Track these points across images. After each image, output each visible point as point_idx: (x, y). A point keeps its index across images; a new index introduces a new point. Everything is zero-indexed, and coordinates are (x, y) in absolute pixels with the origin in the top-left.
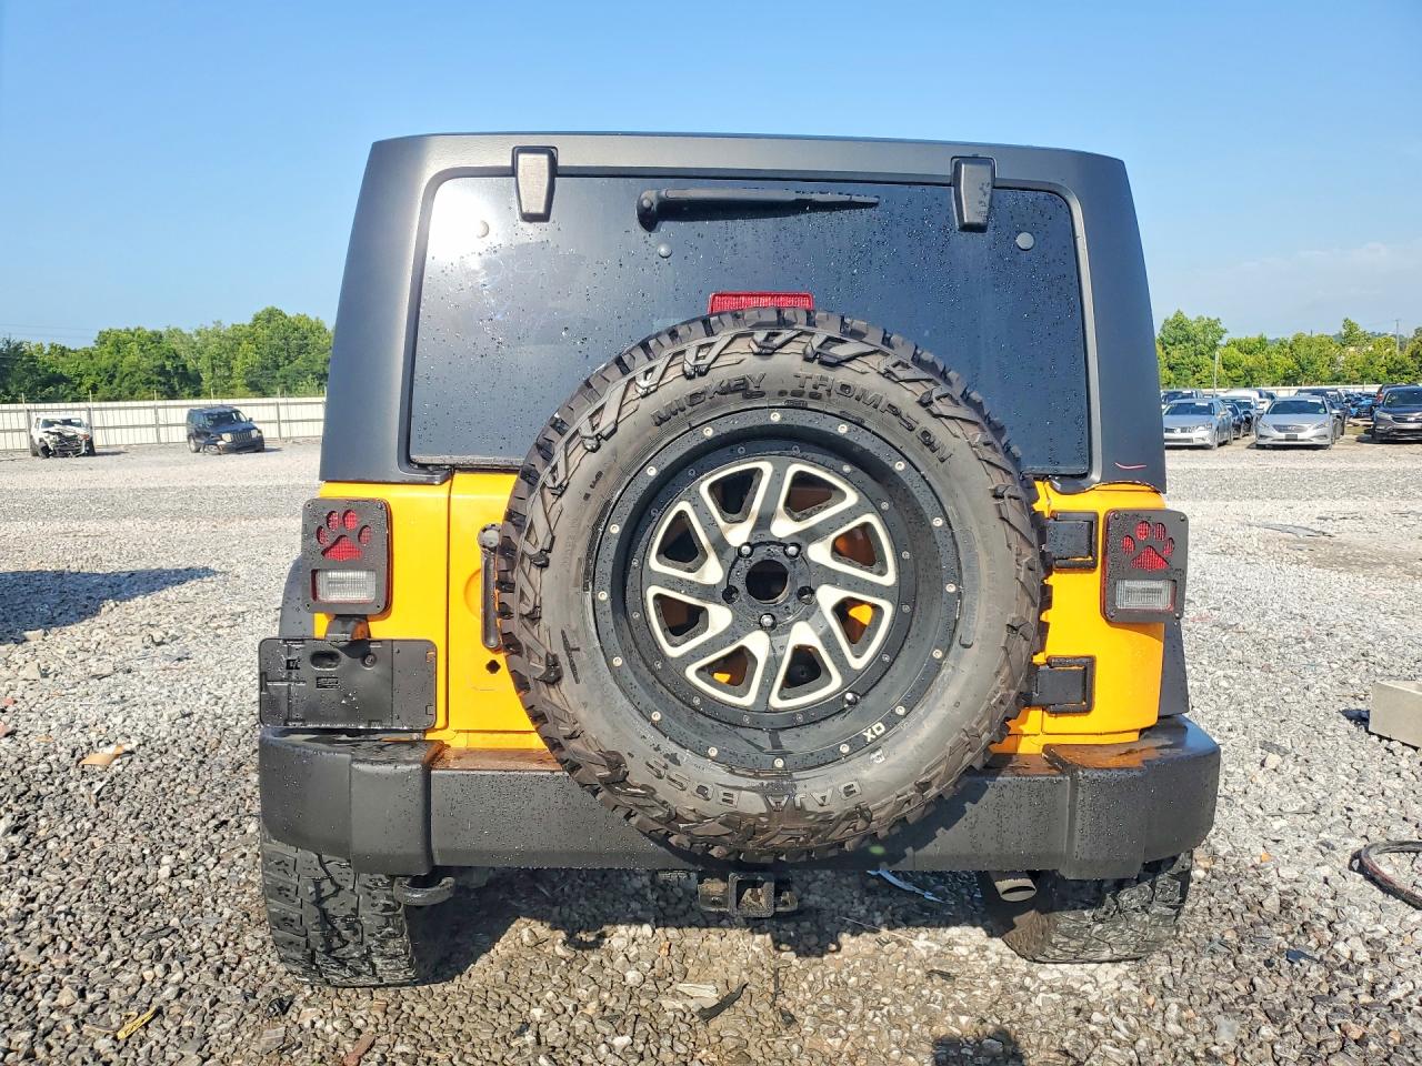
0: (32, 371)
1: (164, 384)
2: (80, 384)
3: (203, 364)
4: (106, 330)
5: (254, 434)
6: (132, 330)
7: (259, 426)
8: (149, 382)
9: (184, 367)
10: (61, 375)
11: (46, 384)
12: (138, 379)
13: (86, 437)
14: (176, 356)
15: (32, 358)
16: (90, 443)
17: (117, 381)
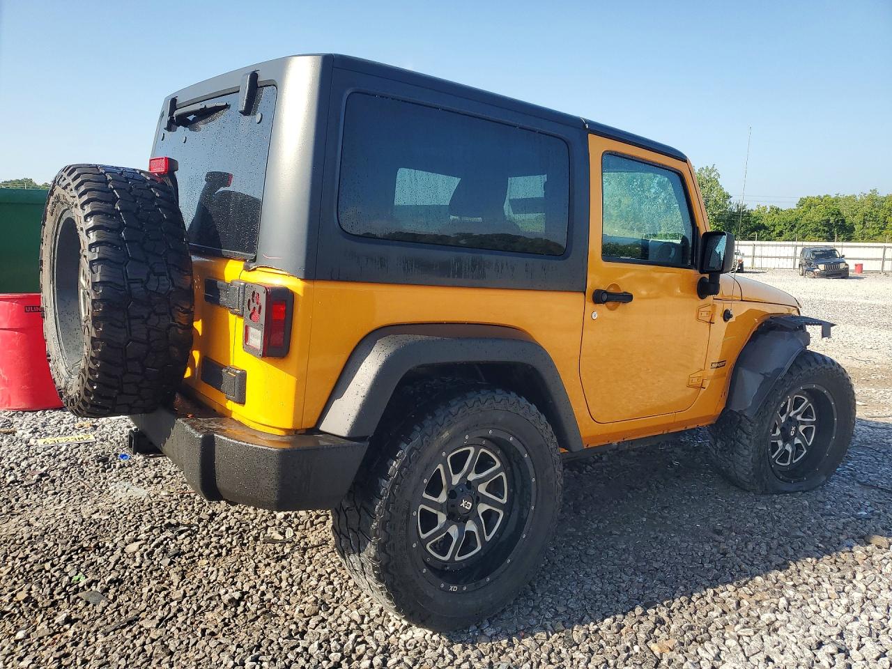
0: (747, 222)
1: (827, 232)
2: (774, 230)
3: (857, 220)
4: (805, 197)
5: (842, 266)
6: (822, 196)
7: (847, 262)
8: (817, 230)
9: (843, 221)
10: (763, 225)
11: (753, 230)
12: (809, 228)
13: (740, 261)
14: (839, 213)
15: (749, 215)
16: (741, 265)
17: (796, 229)
